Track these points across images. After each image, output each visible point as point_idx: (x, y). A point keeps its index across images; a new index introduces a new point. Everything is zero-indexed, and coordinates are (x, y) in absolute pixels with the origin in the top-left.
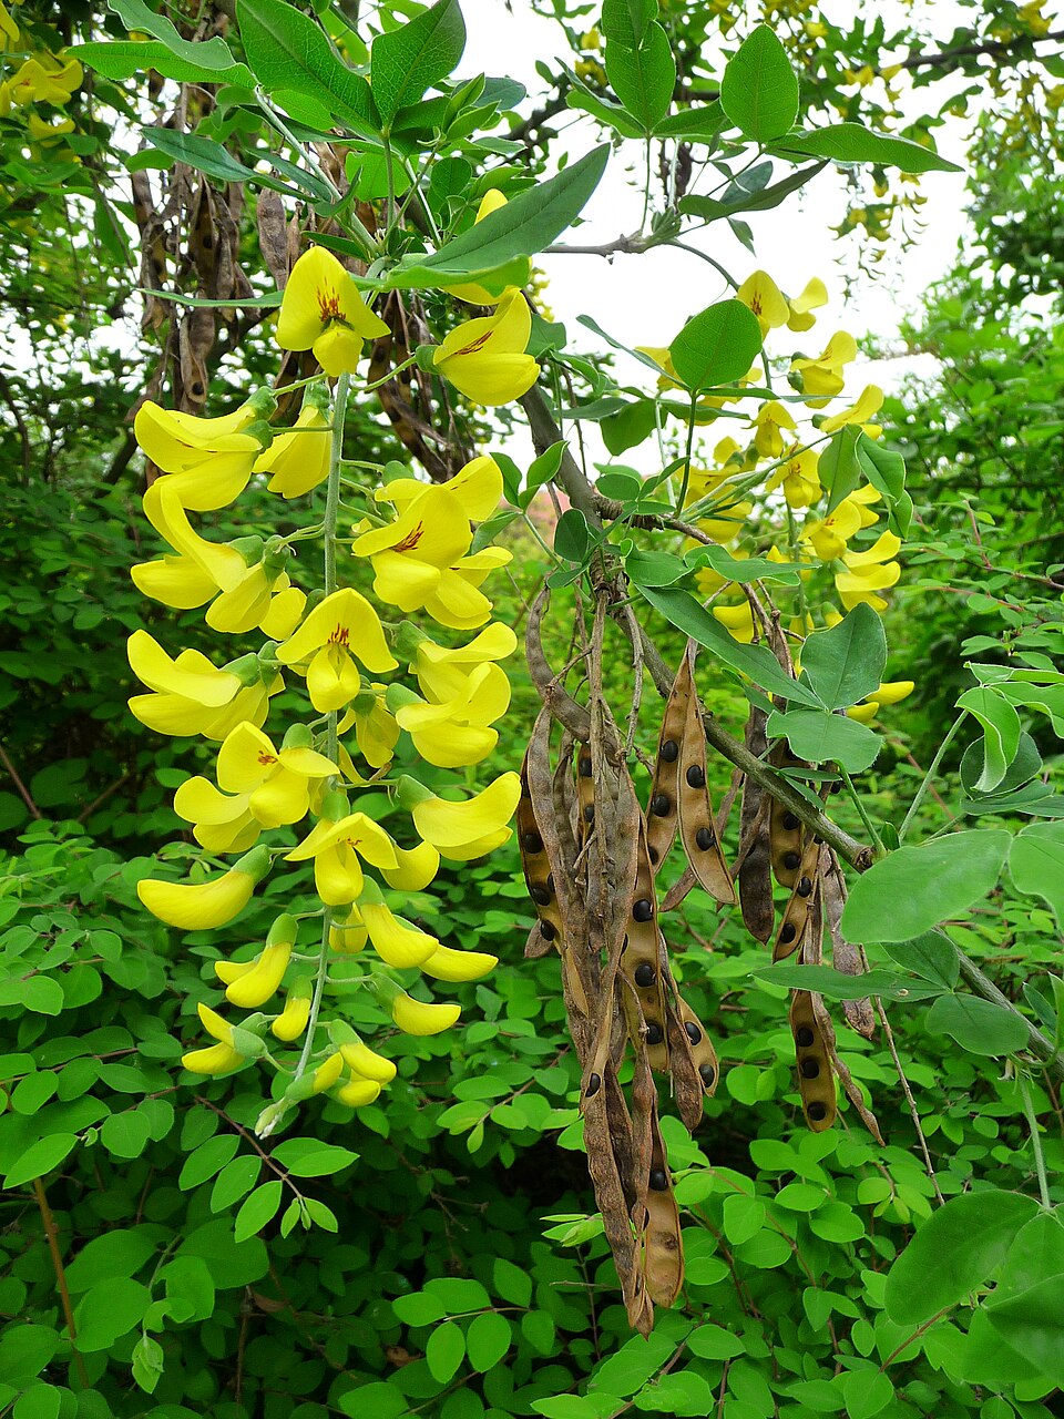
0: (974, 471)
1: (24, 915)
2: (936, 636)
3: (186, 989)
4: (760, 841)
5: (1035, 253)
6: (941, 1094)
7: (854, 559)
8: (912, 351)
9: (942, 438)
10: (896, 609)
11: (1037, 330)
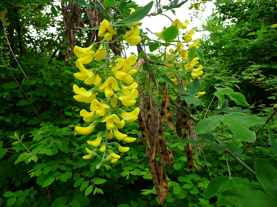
0: (216, 53)
1: (44, 138)
2: (210, 84)
3: (73, 152)
4: (179, 120)
5: (227, 11)
6: (212, 168)
7: (194, 70)
8: (204, 30)
9: (211, 47)
10: (202, 80)
11: (228, 25)
